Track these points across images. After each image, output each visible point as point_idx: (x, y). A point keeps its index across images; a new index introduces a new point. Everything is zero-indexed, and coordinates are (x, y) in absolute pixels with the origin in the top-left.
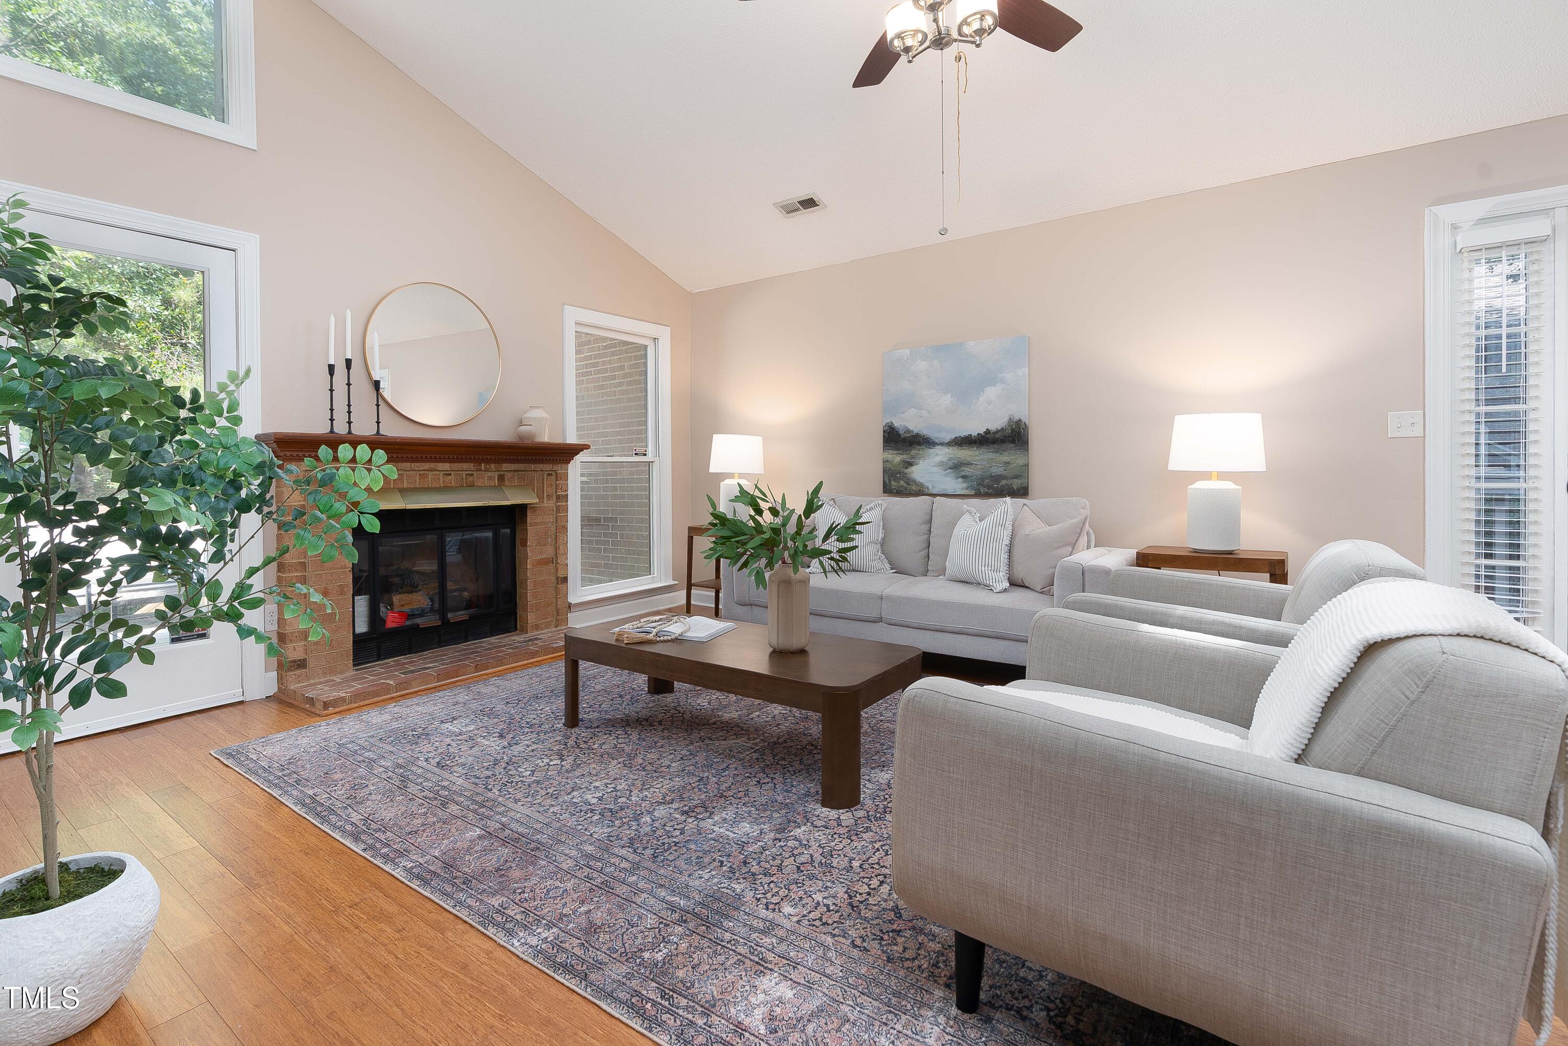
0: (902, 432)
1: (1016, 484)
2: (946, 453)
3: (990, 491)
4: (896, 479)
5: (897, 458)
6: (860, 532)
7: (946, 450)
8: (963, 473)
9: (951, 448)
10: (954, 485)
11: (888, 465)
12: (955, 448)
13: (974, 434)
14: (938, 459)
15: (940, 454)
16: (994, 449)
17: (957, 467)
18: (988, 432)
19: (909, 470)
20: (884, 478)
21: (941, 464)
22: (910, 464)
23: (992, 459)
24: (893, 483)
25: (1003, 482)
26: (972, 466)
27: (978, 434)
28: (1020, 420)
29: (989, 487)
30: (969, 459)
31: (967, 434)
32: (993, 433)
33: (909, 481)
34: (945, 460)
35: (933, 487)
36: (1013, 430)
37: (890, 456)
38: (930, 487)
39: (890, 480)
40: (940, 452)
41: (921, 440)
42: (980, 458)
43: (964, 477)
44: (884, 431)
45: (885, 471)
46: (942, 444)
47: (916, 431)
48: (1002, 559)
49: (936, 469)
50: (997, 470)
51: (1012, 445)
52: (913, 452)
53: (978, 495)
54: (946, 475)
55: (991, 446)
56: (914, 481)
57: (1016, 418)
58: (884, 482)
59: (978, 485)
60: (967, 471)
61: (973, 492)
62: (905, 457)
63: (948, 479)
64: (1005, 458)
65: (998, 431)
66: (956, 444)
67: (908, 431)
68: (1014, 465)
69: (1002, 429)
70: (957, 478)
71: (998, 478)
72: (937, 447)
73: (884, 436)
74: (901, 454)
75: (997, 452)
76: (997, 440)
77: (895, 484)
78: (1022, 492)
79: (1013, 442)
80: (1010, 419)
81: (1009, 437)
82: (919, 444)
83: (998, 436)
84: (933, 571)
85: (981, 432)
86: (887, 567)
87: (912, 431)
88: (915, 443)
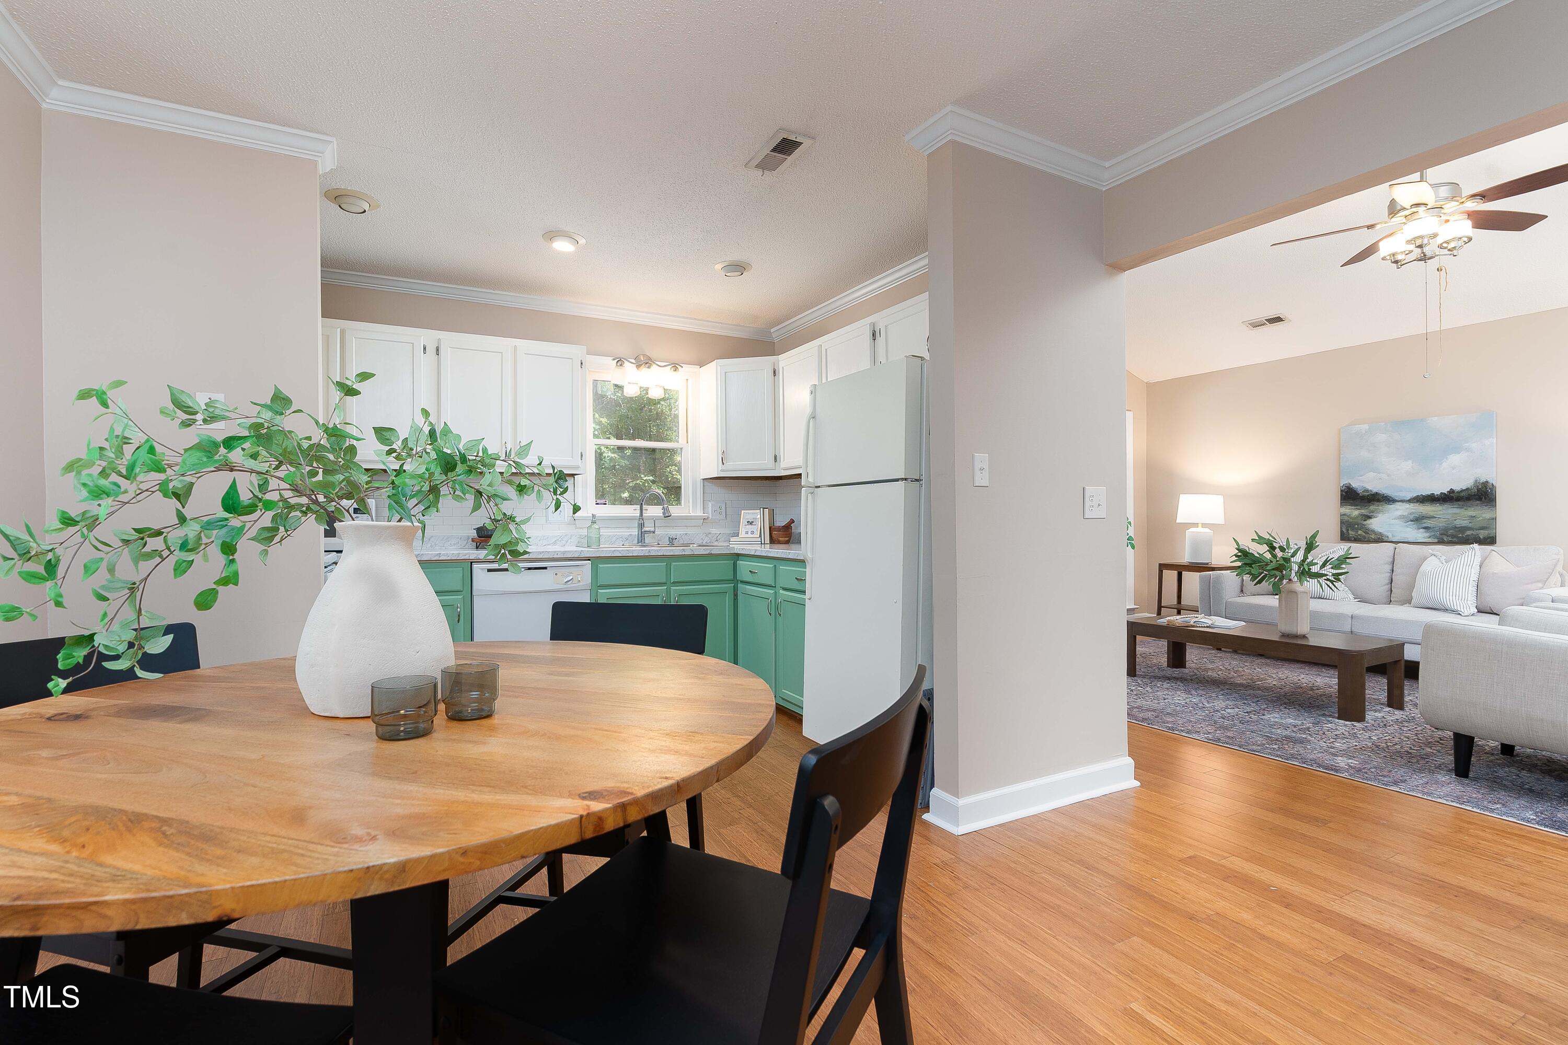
0: (1360, 491)
2: (1407, 509)
3: (1455, 539)
5: (1354, 512)
7: (1407, 506)
9: (1412, 505)
11: (1346, 518)
12: (1417, 505)
13: (1438, 492)
14: (1399, 513)
17: (1418, 520)
18: (1452, 491)
19: (1368, 522)
20: (1341, 528)
21: (1402, 517)
22: (1369, 517)
24: (1350, 532)
25: (1469, 533)
26: (1434, 519)
27: (1441, 493)
28: (1487, 482)
29: (1453, 536)
30: (1432, 514)
31: (1429, 493)
32: (1458, 492)
33: (1367, 531)
34: (1405, 514)
35: (1393, 536)
36: (1479, 490)
37: (1348, 511)
40: (1400, 508)
41: (1380, 498)
42: (1445, 514)
43: (1425, 528)
44: (1341, 491)
45: (1342, 522)
46: (1402, 501)
47: (1375, 490)
48: (1470, 592)
49: (1397, 521)
52: (1372, 508)
53: (1441, 542)
54: (1407, 526)
56: (1373, 531)
57: (1483, 480)
58: (1342, 532)
60: (1428, 523)
61: (1436, 541)
62: (1363, 511)
63: (1409, 529)
64: (1471, 512)
65: (1462, 491)
66: (1418, 501)
67: (1367, 491)
69: (1467, 489)
70: (1419, 529)
71: (1463, 529)
72: (1397, 503)
73: (1341, 495)
74: (1359, 509)
75: (1462, 508)
76: (1462, 499)
77: (1353, 533)
79: (1480, 499)
80: (1477, 481)
81: (1475, 495)
82: (1379, 501)
83: (1462, 495)
84: (1396, 601)
85: (1445, 491)
86: (1351, 596)
87: (1371, 491)
88: (1374, 500)
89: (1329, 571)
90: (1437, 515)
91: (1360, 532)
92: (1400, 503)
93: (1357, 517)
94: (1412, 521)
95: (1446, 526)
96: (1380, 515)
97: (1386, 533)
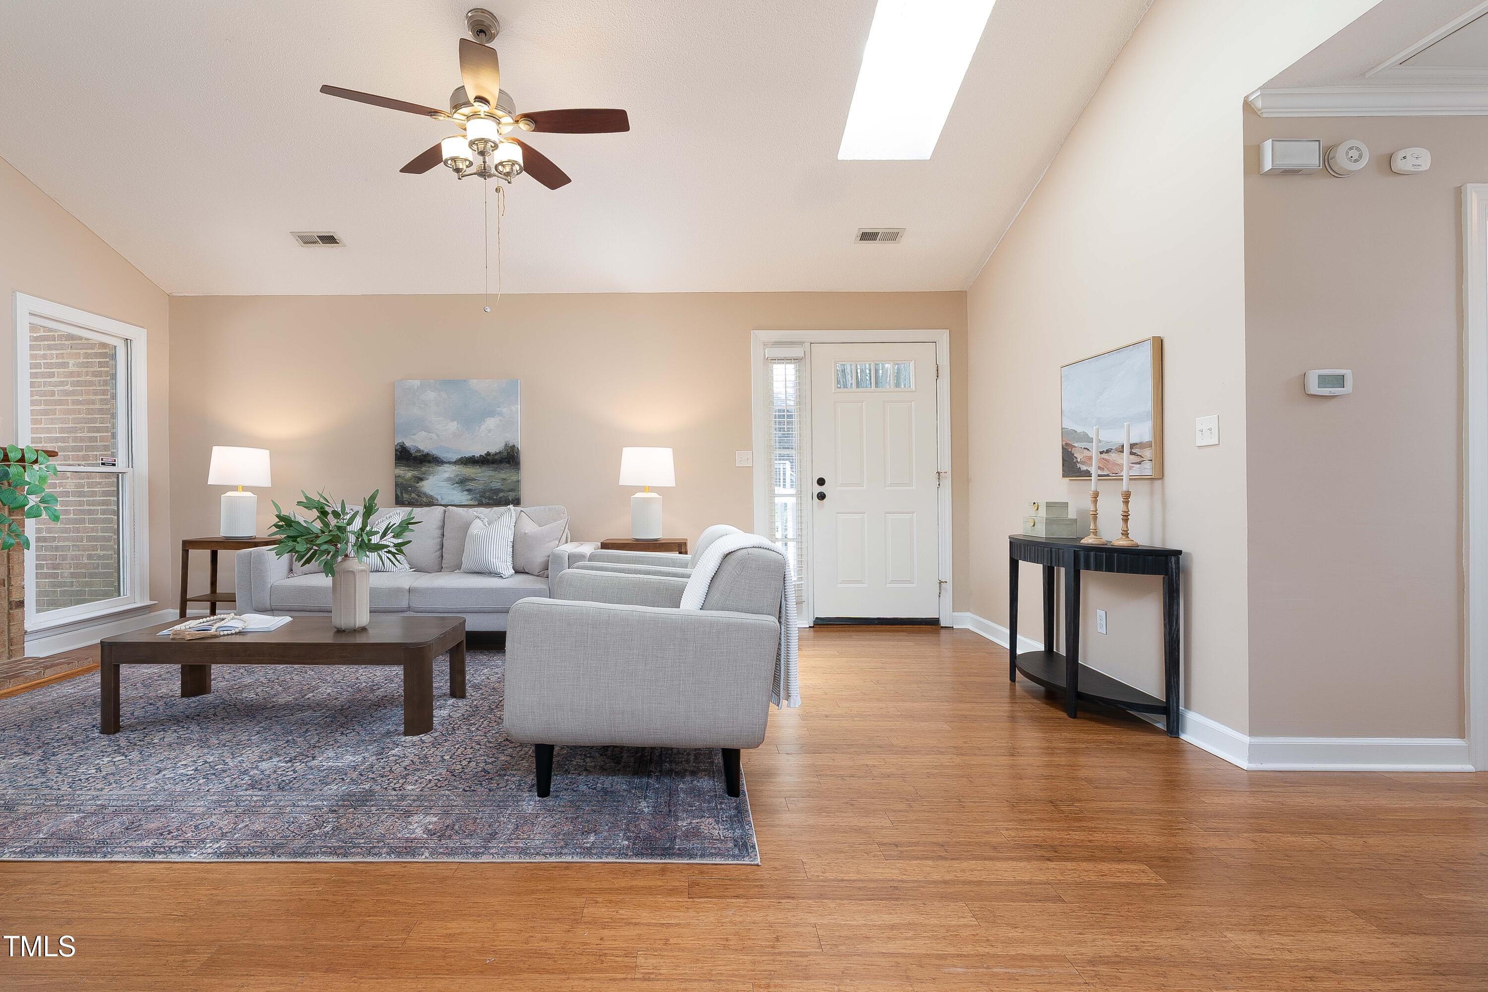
0: (413, 451)
1: (511, 496)
2: (453, 471)
3: (491, 501)
4: (407, 492)
5: (408, 474)
6: (412, 530)
7: (453, 468)
8: (468, 487)
9: (457, 467)
11: (400, 480)
12: (461, 466)
13: (477, 455)
14: (446, 475)
15: (448, 472)
16: (494, 467)
17: (462, 482)
18: (488, 454)
19: (420, 484)
20: (396, 491)
21: (449, 479)
22: (421, 479)
23: (491, 476)
24: (405, 495)
25: (501, 495)
26: (475, 482)
27: (480, 455)
28: (514, 446)
29: (490, 498)
30: (473, 476)
31: (471, 455)
32: (493, 455)
33: (420, 494)
34: (452, 476)
36: (508, 453)
37: (402, 472)
38: (440, 499)
39: (401, 493)
40: (448, 470)
41: (431, 458)
42: (483, 476)
43: (469, 490)
44: (396, 450)
45: (397, 485)
46: (450, 463)
47: (426, 451)
48: (507, 552)
49: (444, 484)
50: (496, 485)
51: (508, 465)
52: (423, 469)
53: (481, 504)
54: (454, 489)
55: (491, 466)
56: (425, 494)
57: (511, 444)
58: (397, 496)
59: (481, 497)
60: (471, 485)
61: (476, 503)
62: (416, 473)
63: (455, 492)
64: (503, 475)
65: (496, 454)
66: (462, 463)
67: (419, 451)
68: (510, 481)
69: (500, 452)
70: (463, 491)
71: (497, 491)
72: (445, 465)
73: (396, 455)
74: (413, 471)
75: (496, 470)
76: (496, 461)
77: (407, 496)
78: (517, 502)
79: (509, 462)
80: (506, 444)
81: (505, 459)
82: (429, 462)
83: (496, 457)
84: (447, 568)
85: (483, 454)
86: (407, 566)
87: (423, 451)
88: (425, 461)
89: (389, 540)
90: (476, 477)
91: (413, 495)
92: (448, 465)
93: (411, 479)
94: (457, 483)
95: (484, 488)
96: (431, 477)
97: (436, 496)
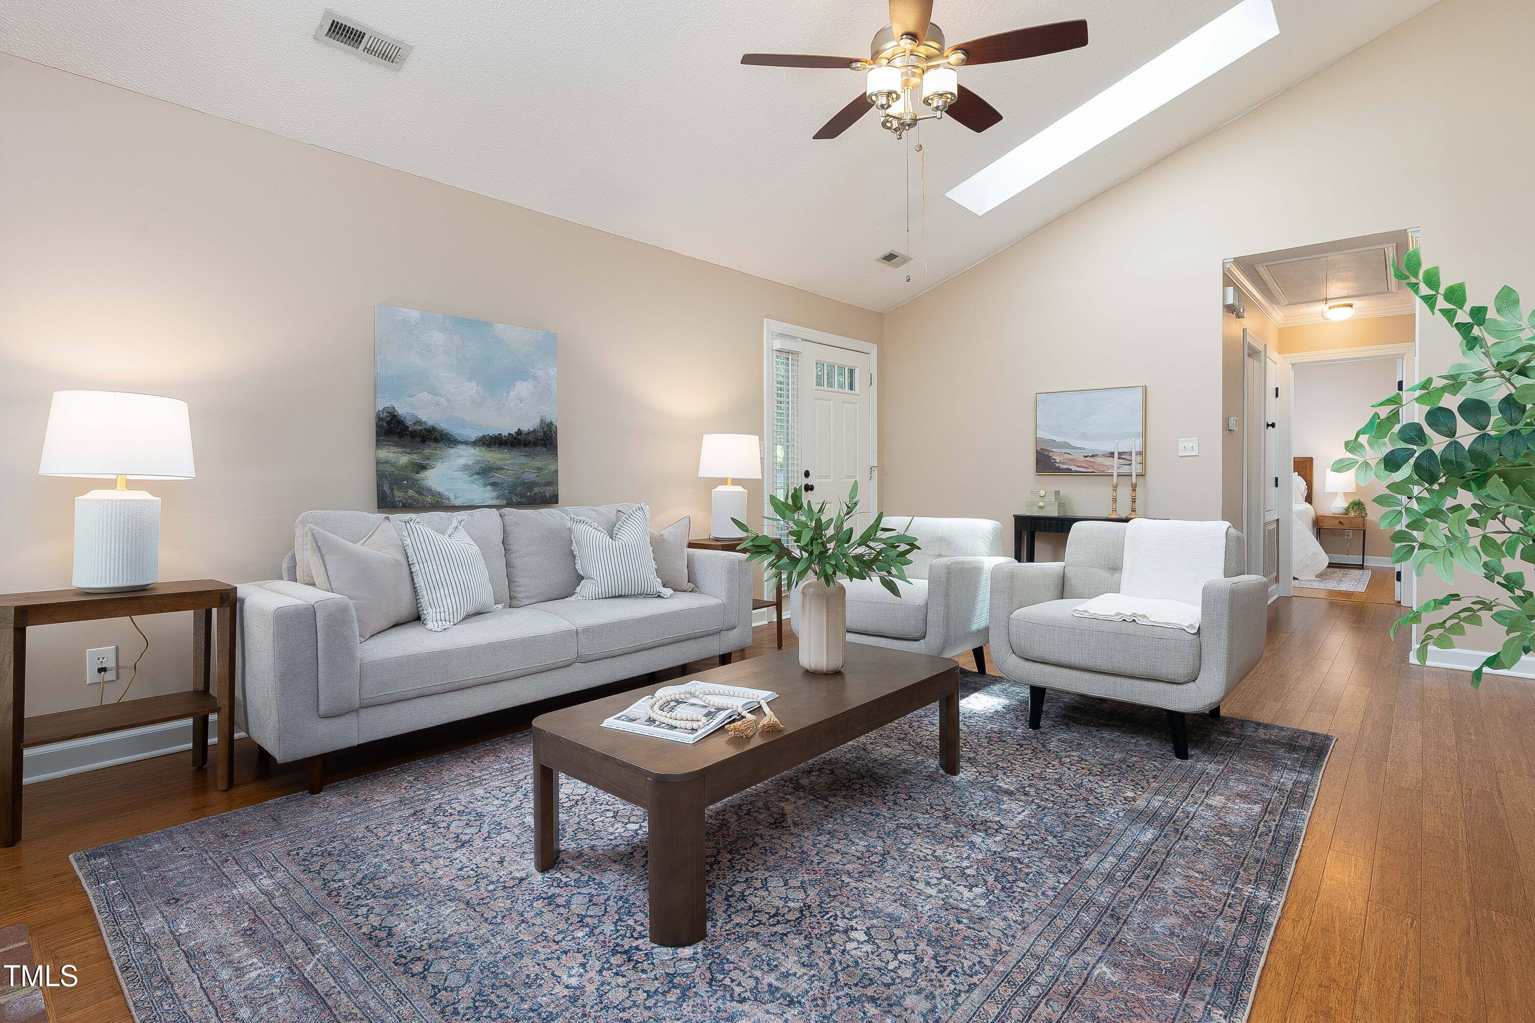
0: (409, 423)
1: (548, 491)
2: (472, 455)
3: (523, 500)
4: (401, 488)
5: (403, 458)
7: (472, 451)
8: (492, 480)
9: (478, 449)
10: (480, 493)
11: (388, 468)
12: (483, 449)
13: (505, 433)
14: (462, 461)
15: (464, 456)
16: (526, 452)
17: (484, 472)
18: (519, 432)
21: (466, 468)
22: (423, 468)
23: (524, 464)
25: (536, 490)
27: (509, 434)
28: (551, 423)
29: (522, 495)
30: (499, 463)
31: (496, 433)
32: (525, 434)
33: (422, 490)
34: (470, 462)
35: (456, 498)
36: (545, 433)
37: (392, 455)
38: (452, 498)
39: (392, 489)
41: (437, 435)
43: (493, 484)
44: (379, 418)
46: (466, 443)
47: (429, 423)
49: (460, 474)
50: (530, 476)
51: (544, 449)
52: (427, 451)
54: (473, 482)
55: (523, 449)
56: (430, 490)
57: (548, 420)
59: (509, 493)
60: (497, 477)
62: (415, 457)
63: (475, 487)
64: (538, 463)
65: (529, 433)
66: (484, 444)
67: (419, 422)
68: (547, 471)
69: (534, 431)
70: (486, 485)
71: (531, 485)
72: (460, 446)
73: (378, 426)
74: (409, 453)
75: (529, 456)
76: (530, 442)
77: (401, 494)
79: (545, 446)
80: (542, 420)
81: (541, 440)
82: (436, 440)
83: (530, 438)
85: (512, 432)
87: (425, 423)
88: (430, 439)
90: (505, 465)
91: (411, 492)
92: (464, 447)
93: (406, 467)
94: (477, 474)
95: (515, 481)
96: (438, 464)
97: (446, 493)
